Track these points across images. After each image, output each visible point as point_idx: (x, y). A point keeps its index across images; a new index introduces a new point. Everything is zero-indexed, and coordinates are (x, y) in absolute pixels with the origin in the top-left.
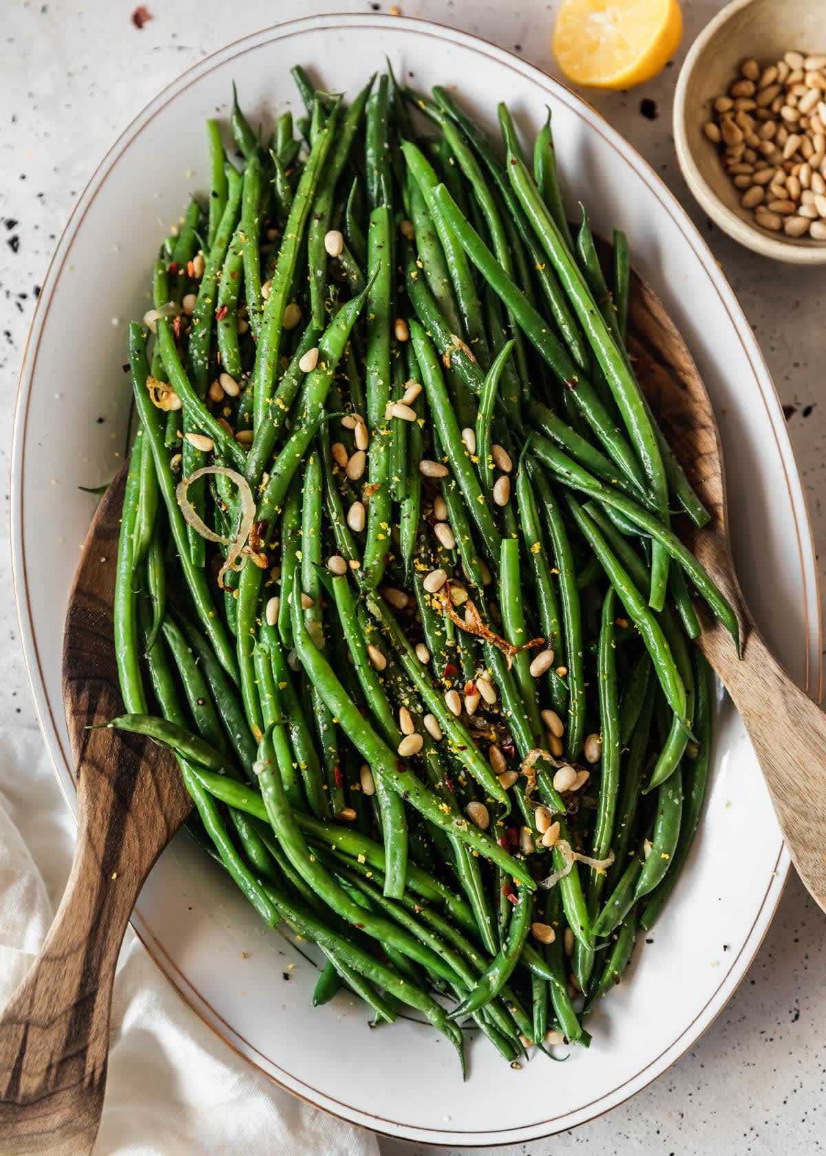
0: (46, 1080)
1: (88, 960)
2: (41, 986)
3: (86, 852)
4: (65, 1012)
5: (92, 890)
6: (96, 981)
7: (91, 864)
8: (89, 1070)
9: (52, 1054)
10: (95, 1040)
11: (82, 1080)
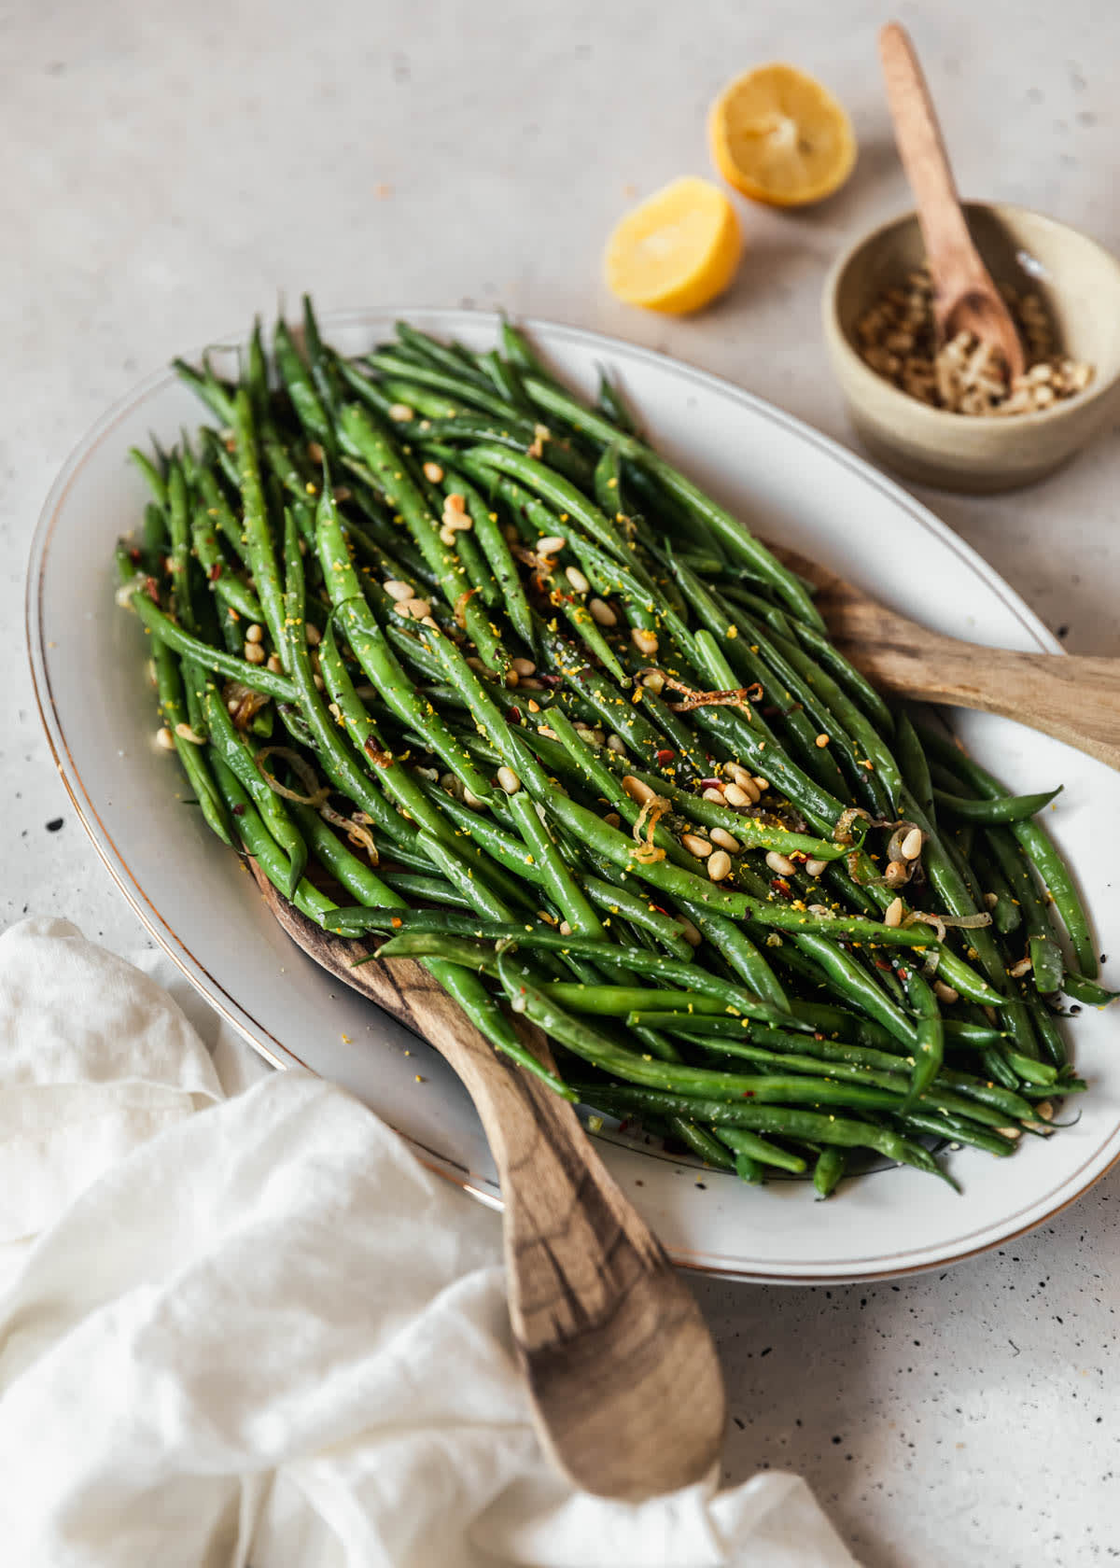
0: (606, 1285)
1: (556, 1148)
2: (528, 1198)
3: (472, 1057)
4: (573, 1209)
5: (507, 1085)
6: (580, 1163)
7: (487, 1064)
8: (642, 1251)
9: (592, 1255)
10: (625, 1217)
11: (643, 1265)
